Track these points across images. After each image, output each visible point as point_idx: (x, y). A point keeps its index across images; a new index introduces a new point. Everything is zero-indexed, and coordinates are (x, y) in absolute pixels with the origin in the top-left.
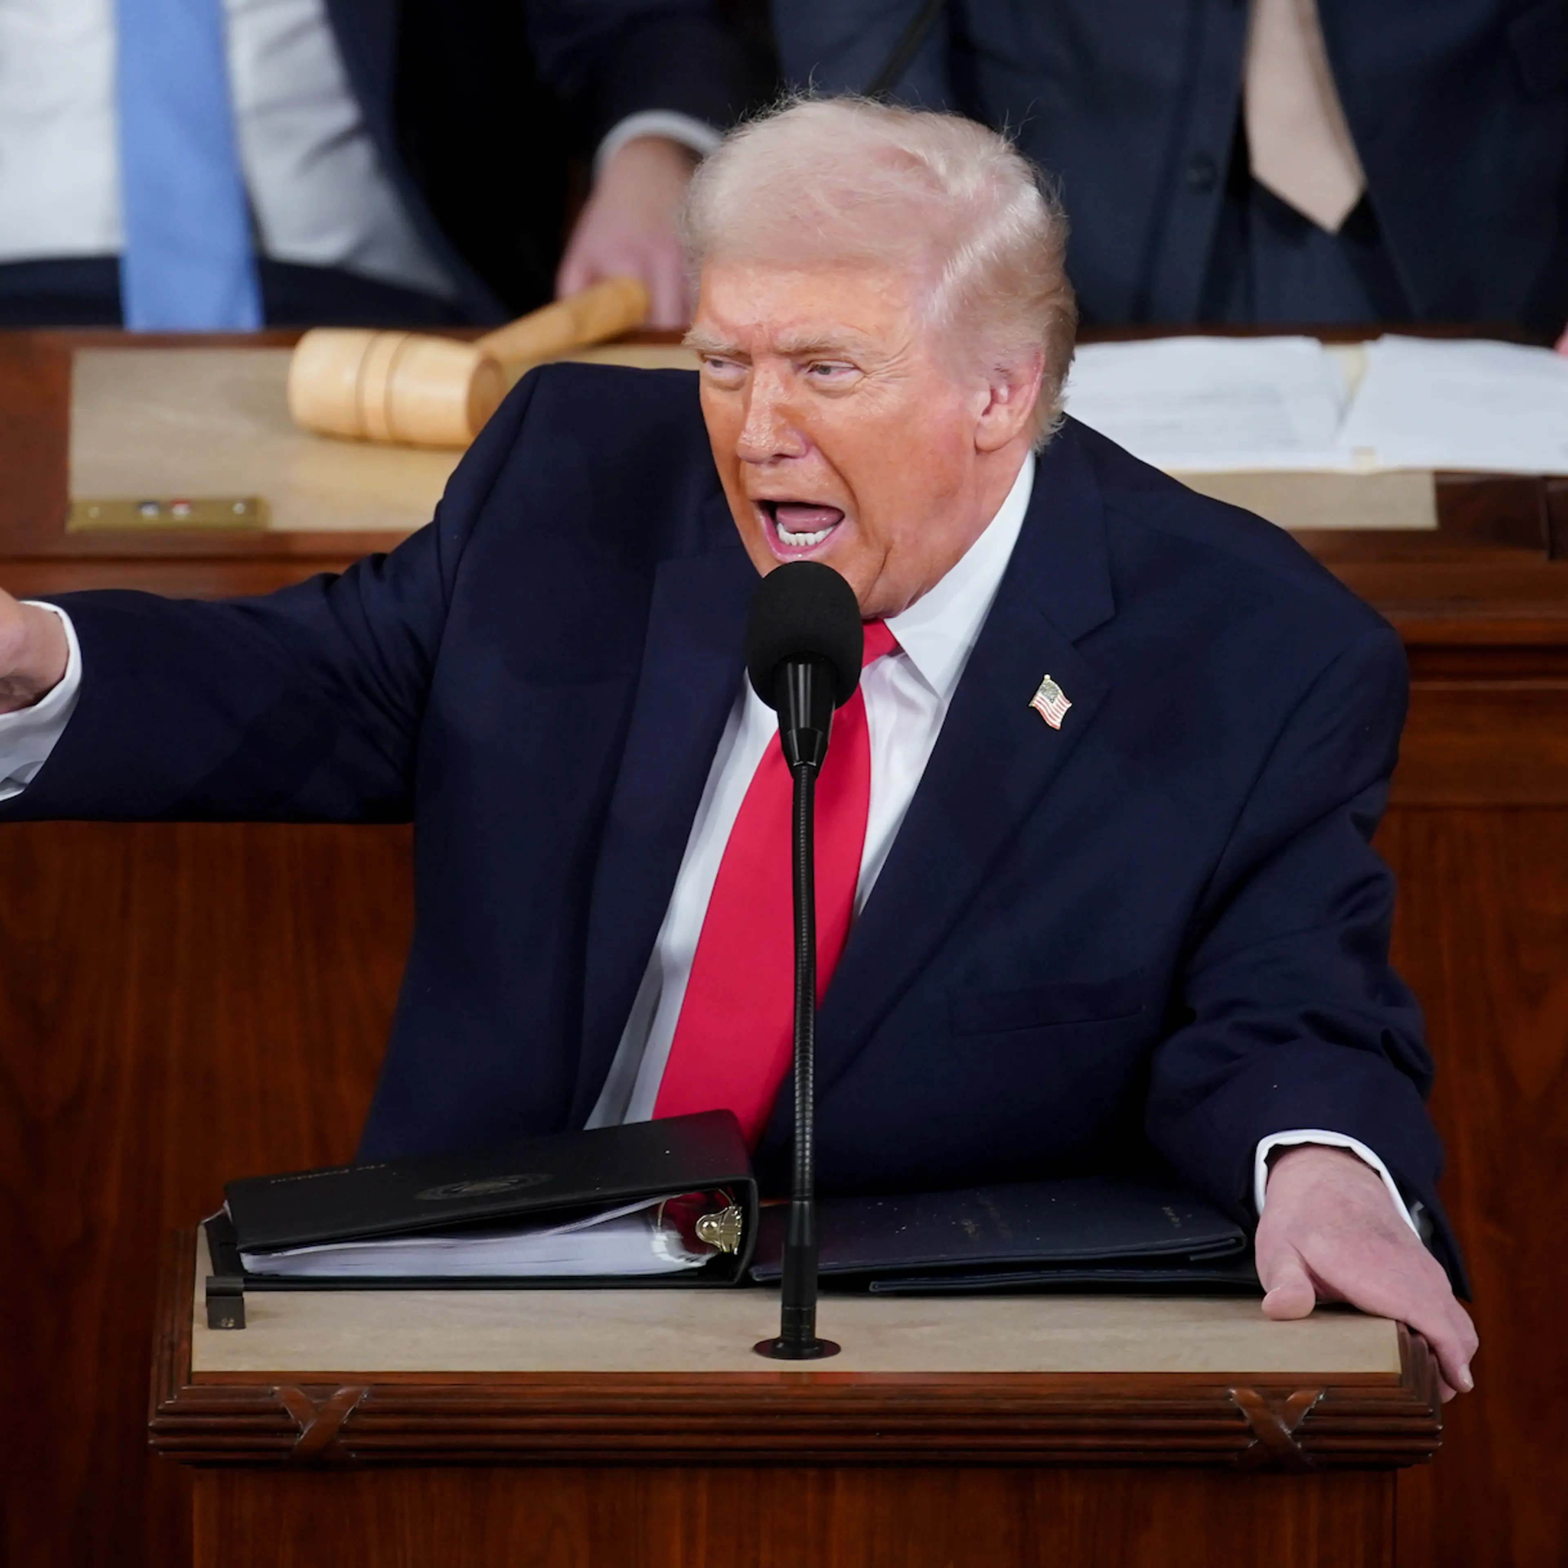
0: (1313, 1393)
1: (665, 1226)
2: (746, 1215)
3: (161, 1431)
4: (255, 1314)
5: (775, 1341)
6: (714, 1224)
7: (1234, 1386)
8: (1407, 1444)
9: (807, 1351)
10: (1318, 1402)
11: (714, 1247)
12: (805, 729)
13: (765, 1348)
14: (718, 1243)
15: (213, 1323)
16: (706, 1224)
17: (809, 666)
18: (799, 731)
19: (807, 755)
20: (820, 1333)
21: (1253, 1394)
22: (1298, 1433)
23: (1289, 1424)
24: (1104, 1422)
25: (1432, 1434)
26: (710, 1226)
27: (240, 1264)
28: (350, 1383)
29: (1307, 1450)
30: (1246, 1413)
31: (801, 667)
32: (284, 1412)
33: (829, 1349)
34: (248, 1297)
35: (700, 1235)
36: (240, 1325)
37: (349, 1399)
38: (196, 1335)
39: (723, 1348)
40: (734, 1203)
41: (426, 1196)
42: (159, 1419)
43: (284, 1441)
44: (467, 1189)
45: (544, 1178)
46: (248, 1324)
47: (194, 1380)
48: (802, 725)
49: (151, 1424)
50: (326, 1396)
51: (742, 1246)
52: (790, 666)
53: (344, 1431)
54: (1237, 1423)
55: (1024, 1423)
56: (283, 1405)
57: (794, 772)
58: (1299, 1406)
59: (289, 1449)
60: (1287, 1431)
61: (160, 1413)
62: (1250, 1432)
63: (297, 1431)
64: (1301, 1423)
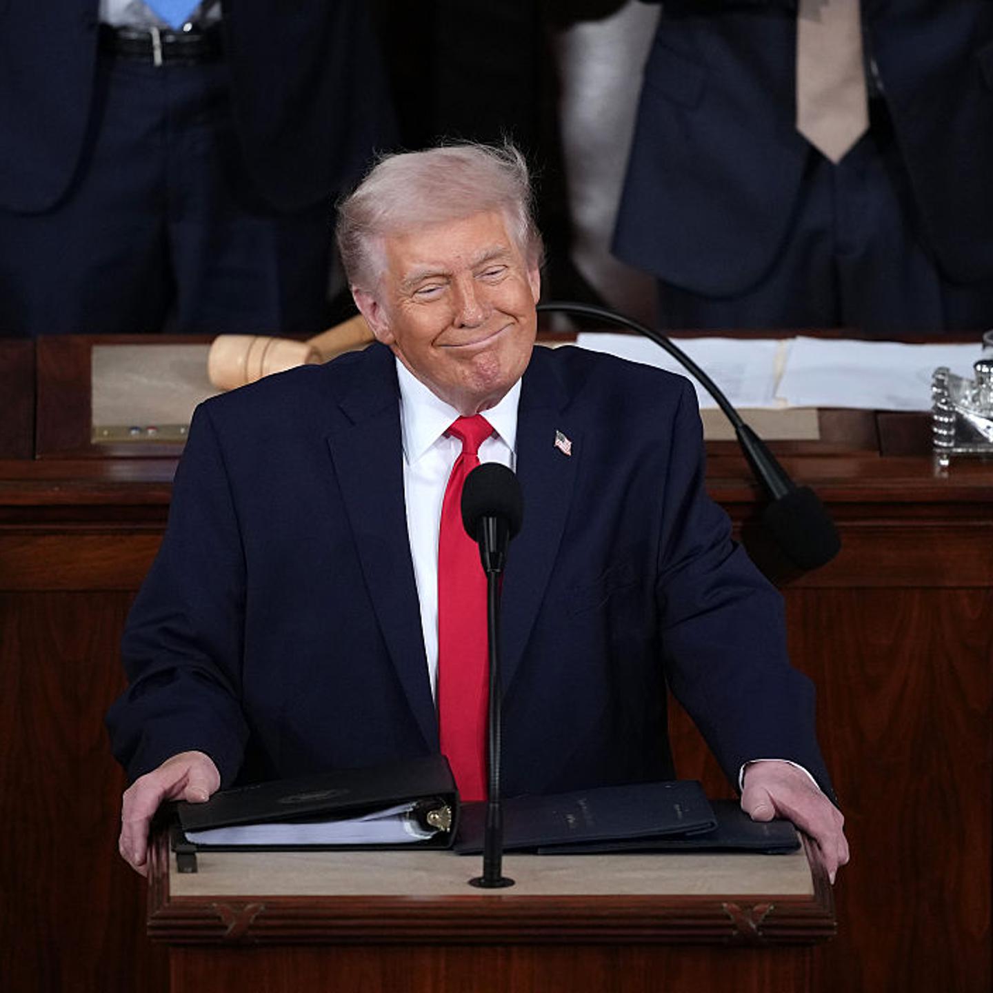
0: (767, 906)
1: (410, 818)
2: (453, 811)
3: (152, 928)
4: (203, 865)
5: (479, 879)
6: (437, 816)
7: (726, 902)
8: (817, 933)
9: (497, 884)
10: (771, 911)
11: (437, 829)
12: (494, 553)
13: (475, 882)
14: (439, 826)
15: (180, 870)
16: (432, 816)
17: (495, 519)
18: (490, 553)
19: (494, 566)
20: (505, 873)
21: (734, 906)
22: (759, 927)
23: (755, 921)
24: (655, 921)
25: (831, 928)
26: (434, 818)
27: (185, 838)
28: (254, 902)
29: (764, 936)
30: (732, 916)
31: (491, 520)
32: (219, 918)
33: (509, 883)
34: (198, 855)
35: (429, 822)
36: (194, 871)
37: (255, 909)
38: (172, 877)
39: (451, 883)
40: (447, 804)
41: (283, 801)
42: (154, 921)
43: (219, 933)
44: (305, 797)
45: (346, 791)
46: (199, 869)
47: (172, 901)
48: (492, 549)
49: (148, 924)
50: (242, 908)
51: (452, 827)
52: (485, 519)
53: (251, 927)
54: (727, 922)
55: (614, 922)
56: (218, 914)
57: (488, 575)
58: (760, 912)
59: (221, 937)
60: (754, 926)
61: (153, 918)
62: (734, 927)
63: (226, 928)
64: (760, 922)
